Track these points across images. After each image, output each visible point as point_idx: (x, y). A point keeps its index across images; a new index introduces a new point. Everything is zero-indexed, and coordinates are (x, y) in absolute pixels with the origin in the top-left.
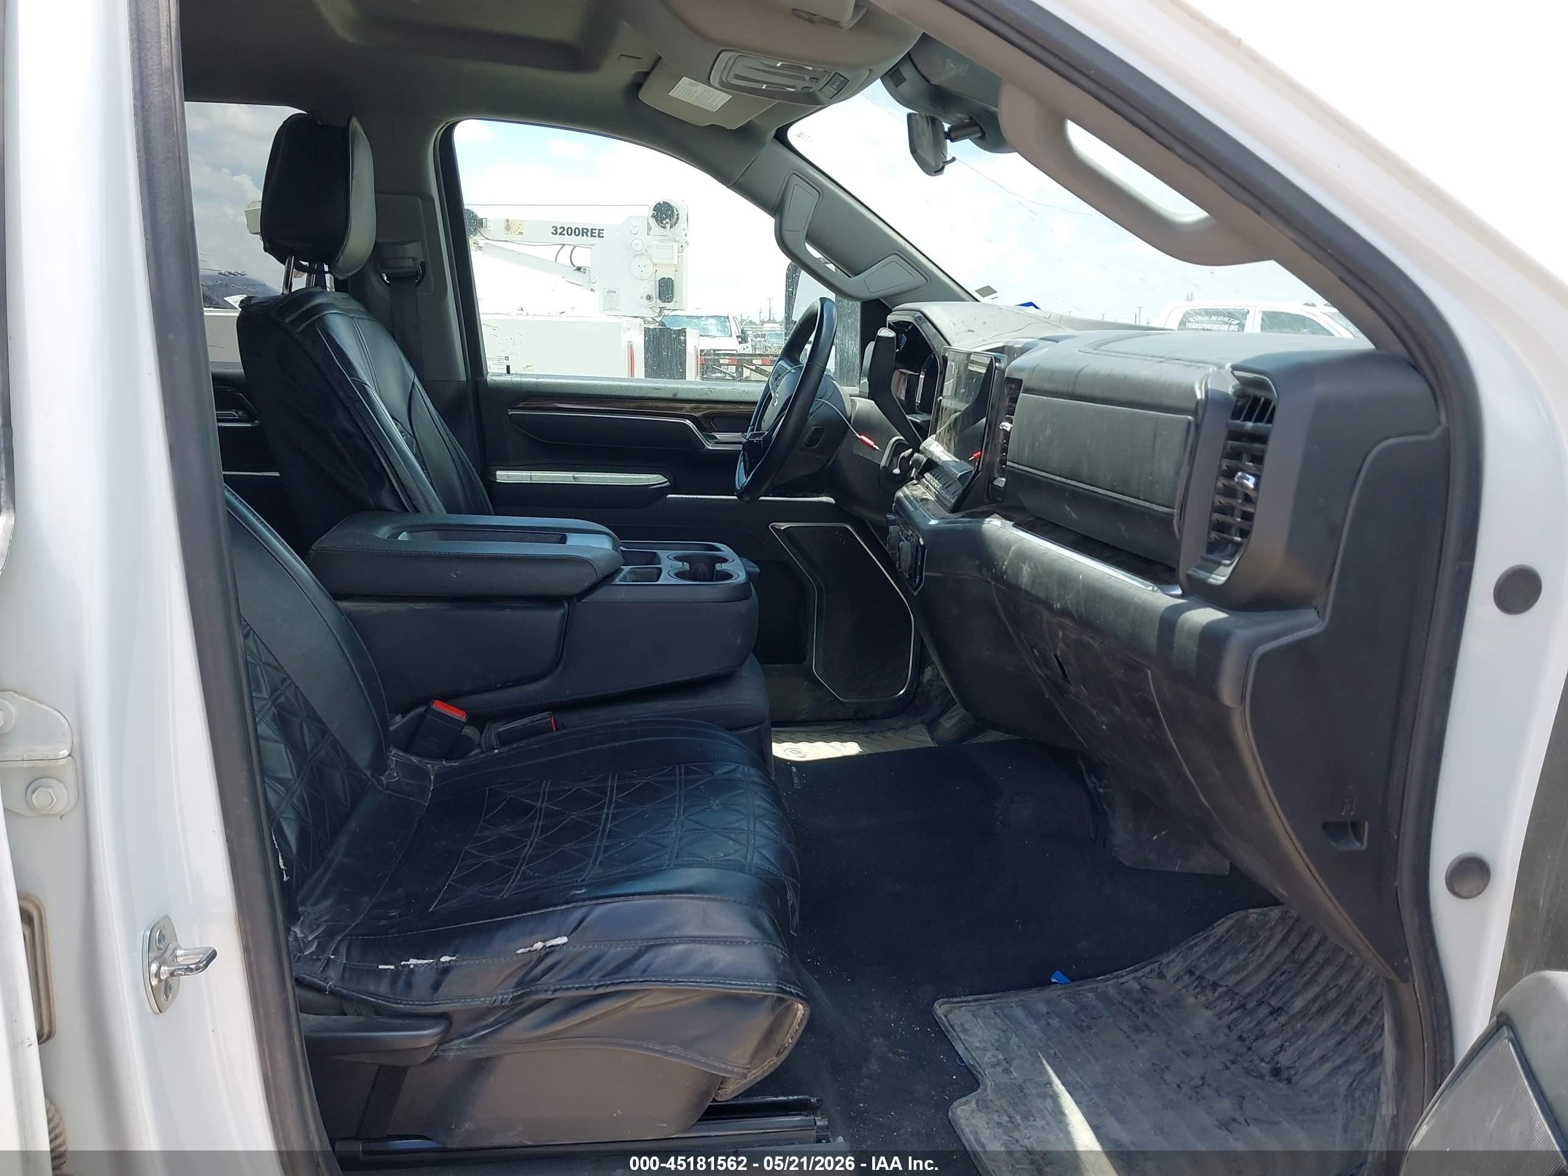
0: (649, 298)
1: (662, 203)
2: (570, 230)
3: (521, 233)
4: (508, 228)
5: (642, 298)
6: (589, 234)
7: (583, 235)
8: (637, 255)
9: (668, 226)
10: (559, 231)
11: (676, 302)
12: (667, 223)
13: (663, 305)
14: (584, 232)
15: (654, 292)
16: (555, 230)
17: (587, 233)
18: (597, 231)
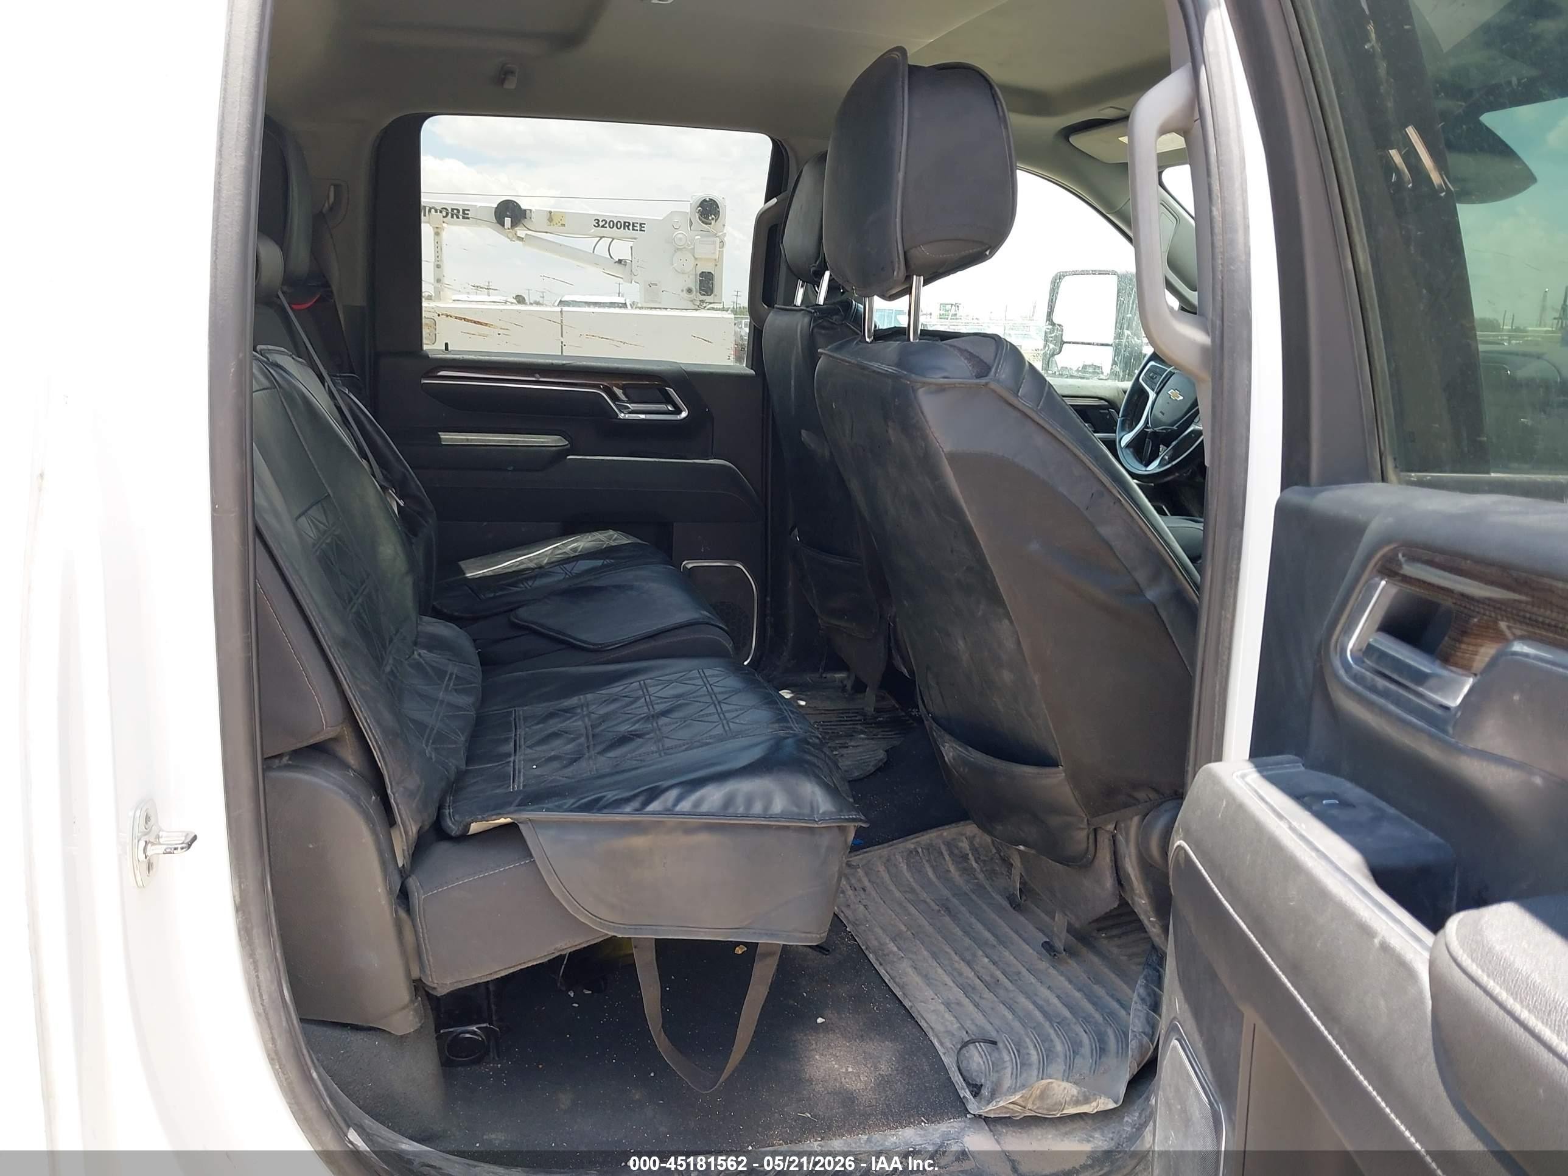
0: (690, 291)
1: (708, 199)
2: (611, 223)
3: (563, 225)
4: (550, 220)
5: (682, 291)
6: (631, 227)
7: (624, 229)
8: (678, 249)
9: (713, 222)
10: (601, 224)
11: (716, 295)
12: (713, 219)
13: (703, 298)
14: (626, 225)
15: (694, 286)
16: (597, 223)
17: (628, 226)
18: (638, 225)
